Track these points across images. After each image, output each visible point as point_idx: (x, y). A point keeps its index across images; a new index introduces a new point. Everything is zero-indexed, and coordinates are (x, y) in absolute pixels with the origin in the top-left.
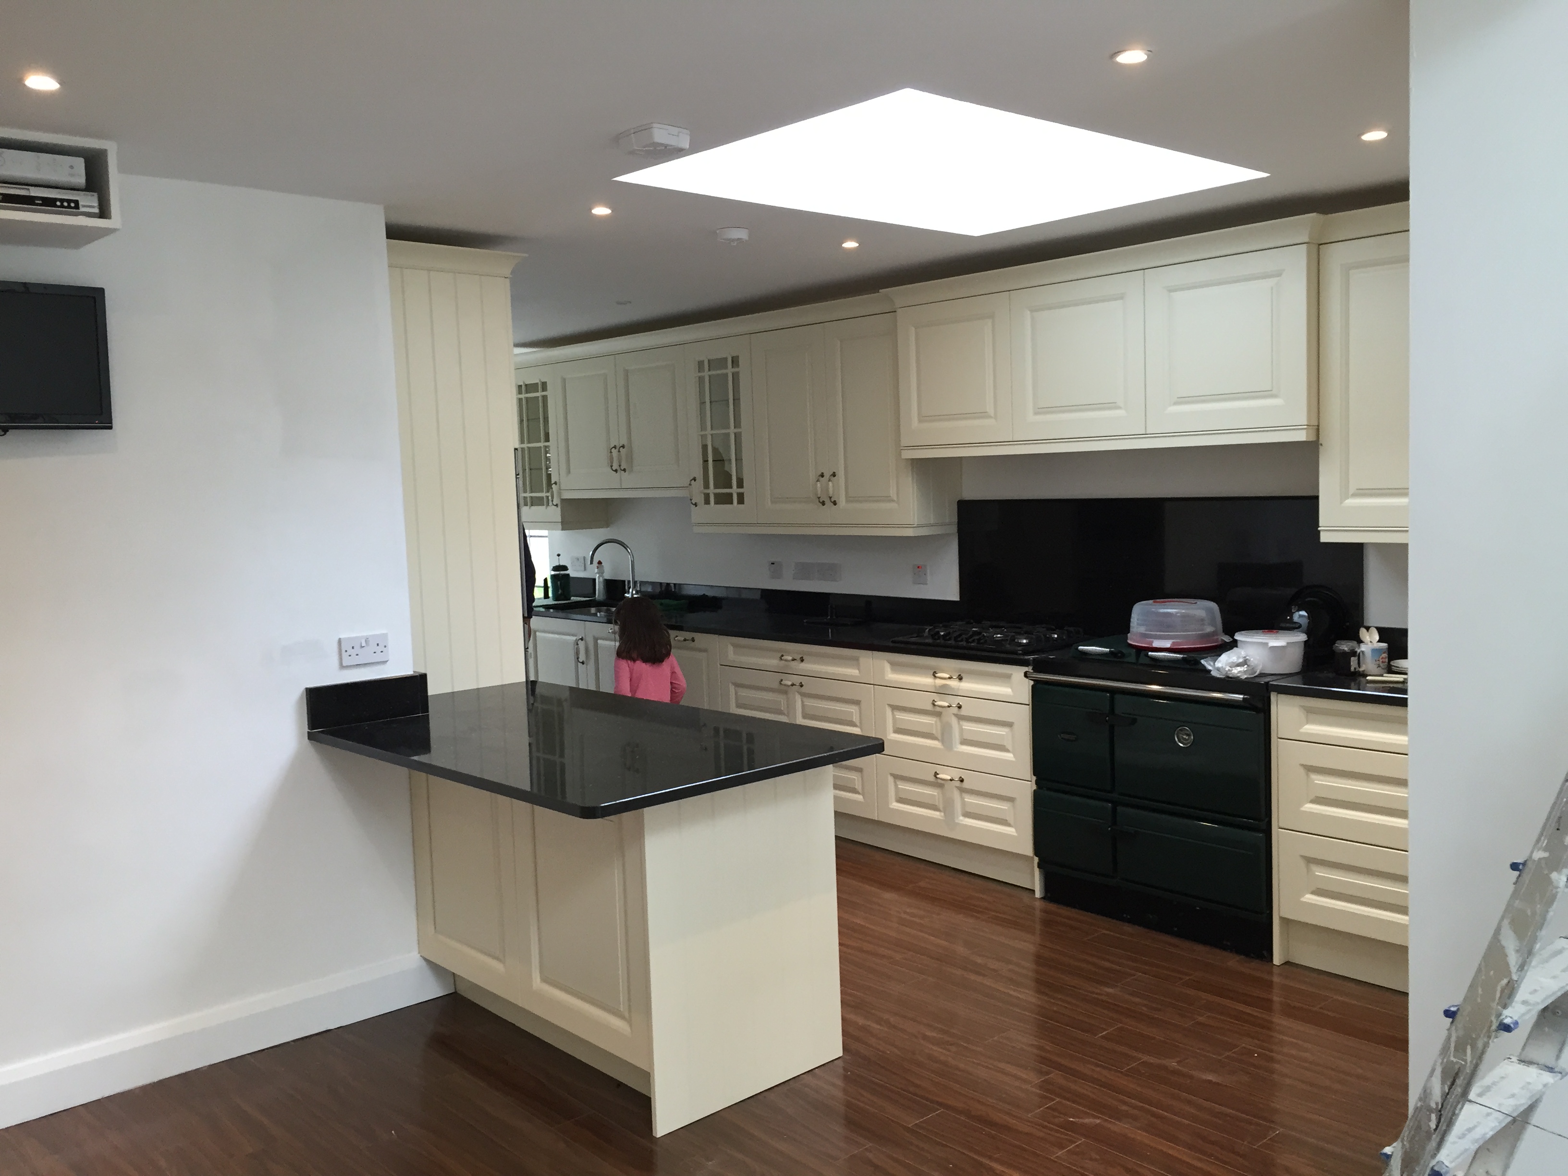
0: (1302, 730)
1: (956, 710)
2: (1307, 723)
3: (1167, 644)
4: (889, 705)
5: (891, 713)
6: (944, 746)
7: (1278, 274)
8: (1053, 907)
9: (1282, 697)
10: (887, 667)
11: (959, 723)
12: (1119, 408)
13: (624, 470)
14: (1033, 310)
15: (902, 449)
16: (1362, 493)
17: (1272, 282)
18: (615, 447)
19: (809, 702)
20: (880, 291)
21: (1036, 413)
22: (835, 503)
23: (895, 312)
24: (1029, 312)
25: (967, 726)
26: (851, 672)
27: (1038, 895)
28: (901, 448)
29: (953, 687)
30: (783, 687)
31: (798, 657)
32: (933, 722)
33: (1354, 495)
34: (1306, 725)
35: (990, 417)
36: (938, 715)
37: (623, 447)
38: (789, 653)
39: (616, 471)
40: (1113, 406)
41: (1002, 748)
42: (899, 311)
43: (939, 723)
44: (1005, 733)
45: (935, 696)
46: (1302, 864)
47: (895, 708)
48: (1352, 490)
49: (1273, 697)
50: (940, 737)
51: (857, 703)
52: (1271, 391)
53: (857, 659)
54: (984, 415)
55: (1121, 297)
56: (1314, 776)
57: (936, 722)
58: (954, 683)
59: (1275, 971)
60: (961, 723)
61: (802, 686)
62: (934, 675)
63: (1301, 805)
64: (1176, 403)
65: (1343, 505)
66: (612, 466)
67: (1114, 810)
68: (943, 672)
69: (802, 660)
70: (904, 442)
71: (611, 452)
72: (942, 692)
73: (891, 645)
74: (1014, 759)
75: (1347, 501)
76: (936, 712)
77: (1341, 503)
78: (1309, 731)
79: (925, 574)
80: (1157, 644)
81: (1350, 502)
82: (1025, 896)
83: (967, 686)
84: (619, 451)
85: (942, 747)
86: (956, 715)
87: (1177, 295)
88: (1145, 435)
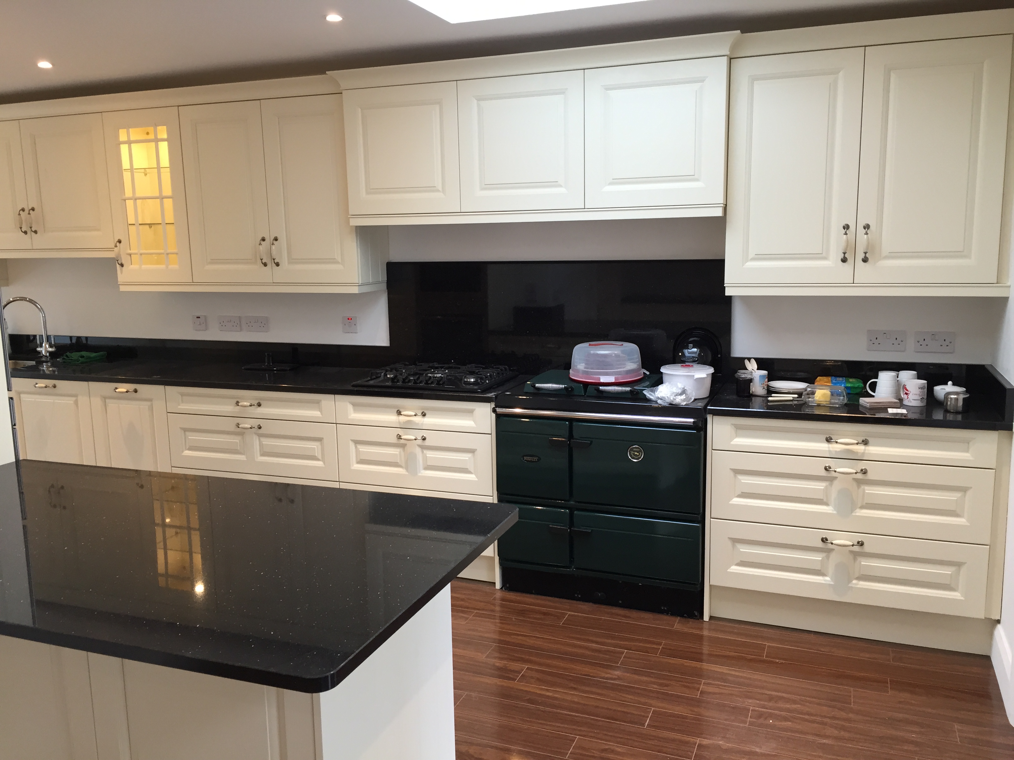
0: (732, 443)
1: (420, 442)
2: (737, 436)
3: (612, 379)
4: (352, 440)
5: (354, 447)
6: (408, 472)
7: (701, 80)
8: (512, 596)
9: (716, 418)
10: (350, 407)
11: (423, 452)
12: (560, 186)
13: (36, 232)
14: (479, 100)
15: (349, 218)
16: (759, 257)
17: (697, 86)
18: (23, 210)
19: (266, 441)
20: (327, 72)
21: (483, 189)
22: (277, 265)
23: (342, 93)
24: (476, 101)
25: (430, 454)
26: (313, 413)
27: (498, 586)
28: (349, 216)
29: (417, 422)
30: (238, 430)
31: (255, 402)
32: (398, 453)
33: (753, 259)
34: (735, 438)
35: (438, 191)
36: (403, 446)
37: (33, 209)
38: (245, 399)
39: (25, 233)
40: (554, 184)
41: (465, 471)
42: (343, 92)
43: (402, 453)
44: (467, 458)
45: (400, 432)
46: (729, 543)
47: (357, 442)
48: (751, 255)
49: (709, 418)
50: (403, 465)
51: (320, 440)
52: (694, 175)
53: (318, 402)
54: (432, 189)
55: (562, 92)
56: (740, 477)
57: (400, 452)
58: (418, 419)
59: (705, 626)
60: (425, 452)
61: (260, 428)
62: (399, 413)
63: (730, 499)
64: (611, 184)
65: (744, 267)
66: (21, 228)
67: (571, 515)
68: (406, 409)
69: (259, 405)
70: (353, 210)
71: (19, 214)
72: (406, 427)
73: (352, 388)
74: (476, 479)
75: (747, 264)
76: (400, 443)
77: (743, 265)
78: (738, 443)
79: (355, 325)
80: (603, 379)
81: (750, 264)
82: (487, 588)
83: (430, 421)
84: (29, 214)
85: (407, 473)
86: (419, 446)
87: (612, 93)
88: (584, 209)
